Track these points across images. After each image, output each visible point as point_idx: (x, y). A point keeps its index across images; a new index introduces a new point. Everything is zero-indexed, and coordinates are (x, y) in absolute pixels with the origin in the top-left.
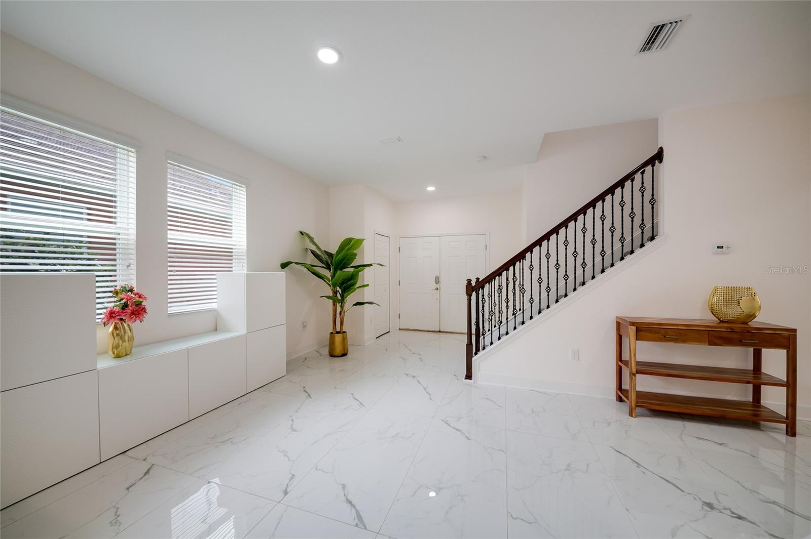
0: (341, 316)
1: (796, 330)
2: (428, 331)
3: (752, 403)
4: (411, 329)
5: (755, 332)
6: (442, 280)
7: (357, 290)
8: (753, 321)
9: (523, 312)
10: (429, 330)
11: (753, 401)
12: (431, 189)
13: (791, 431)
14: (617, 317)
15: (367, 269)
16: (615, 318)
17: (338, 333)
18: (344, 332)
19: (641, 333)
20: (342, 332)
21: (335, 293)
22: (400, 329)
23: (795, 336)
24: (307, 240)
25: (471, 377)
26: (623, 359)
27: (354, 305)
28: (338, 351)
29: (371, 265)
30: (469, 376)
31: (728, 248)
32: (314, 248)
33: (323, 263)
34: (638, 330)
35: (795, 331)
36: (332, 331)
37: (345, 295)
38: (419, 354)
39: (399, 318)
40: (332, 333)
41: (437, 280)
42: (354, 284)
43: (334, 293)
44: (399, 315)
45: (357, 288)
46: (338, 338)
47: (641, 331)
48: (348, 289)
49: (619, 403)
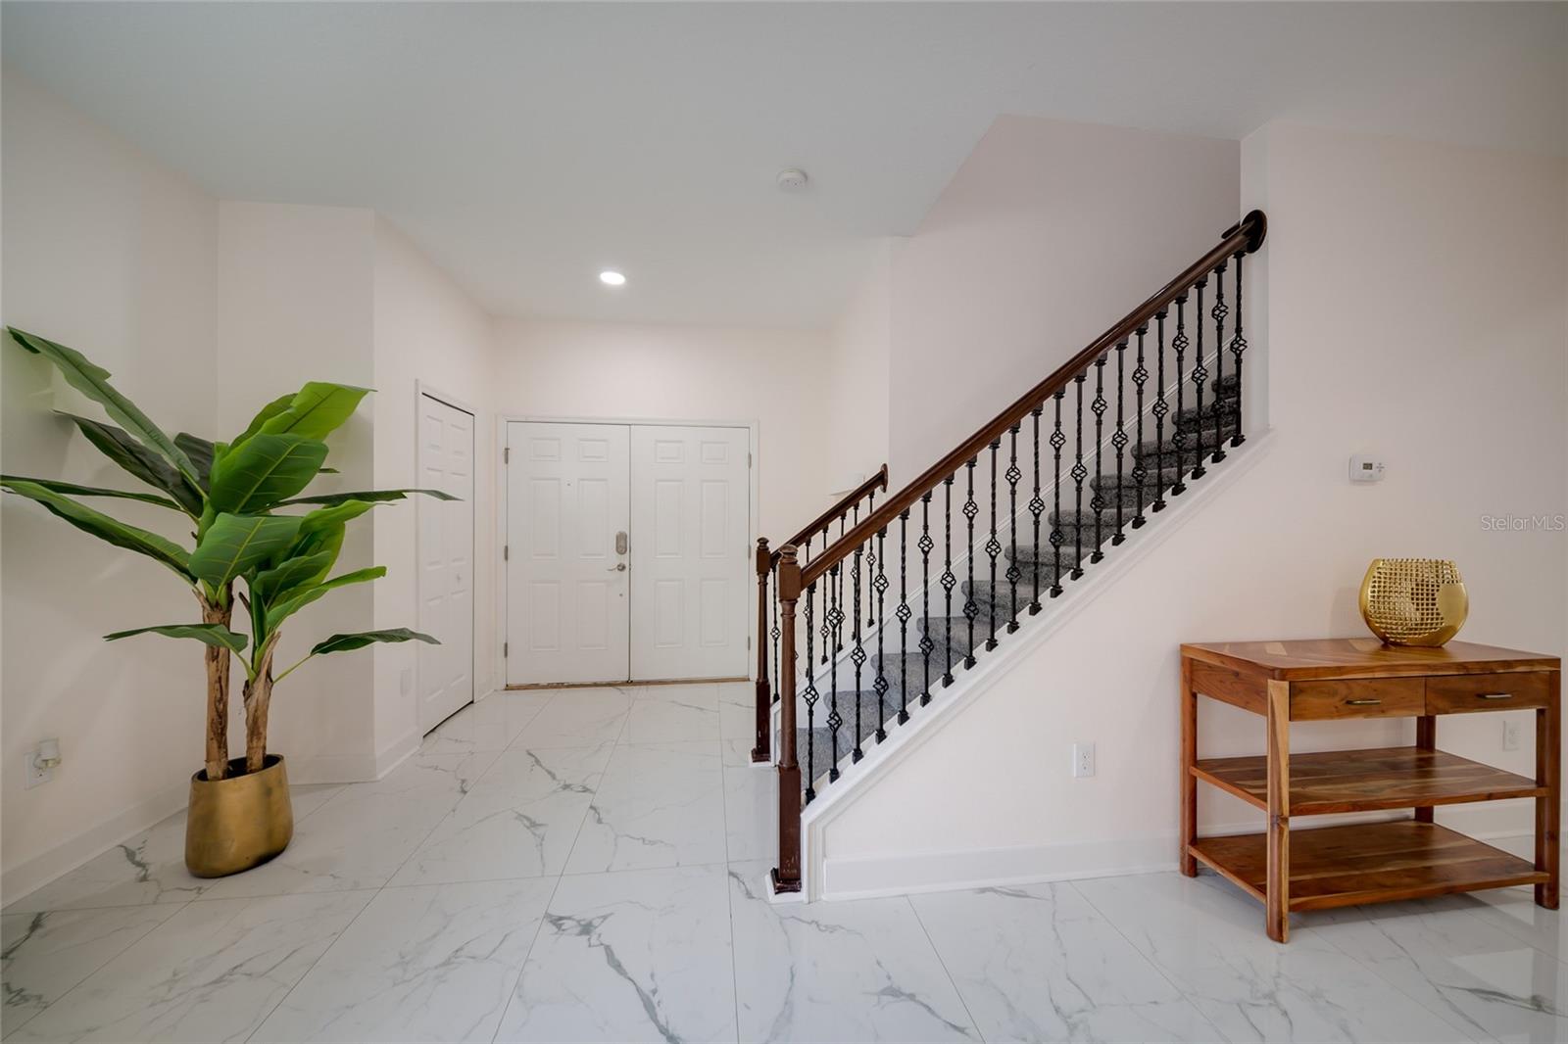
0: (253, 703)
1: (1559, 660)
2: (595, 685)
3: (1413, 824)
4: (544, 682)
5: (1501, 671)
6: (636, 543)
7: (332, 591)
8: (1453, 639)
9: (881, 630)
10: (598, 680)
11: (1416, 816)
12: (613, 278)
13: (1546, 896)
14: (1184, 647)
15: (380, 508)
16: (1179, 648)
17: (238, 768)
18: (271, 761)
19: (1299, 699)
20: (257, 760)
21: (221, 608)
22: (508, 688)
23: (1557, 674)
24: (58, 374)
25: (798, 878)
26: (1199, 758)
27: (322, 648)
28: (233, 850)
29: (399, 495)
30: (787, 878)
31: (1380, 468)
32: (98, 413)
33: (164, 485)
34: (1294, 692)
35: (1556, 662)
36: (202, 766)
37: (271, 614)
38: (586, 790)
39: (506, 655)
40: (202, 776)
41: (622, 544)
42: (314, 570)
43: (215, 606)
44: (506, 645)
45: (328, 583)
46: (237, 794)
47: (1302, 691)
48: (285, 587)
49: (1188, 879)
